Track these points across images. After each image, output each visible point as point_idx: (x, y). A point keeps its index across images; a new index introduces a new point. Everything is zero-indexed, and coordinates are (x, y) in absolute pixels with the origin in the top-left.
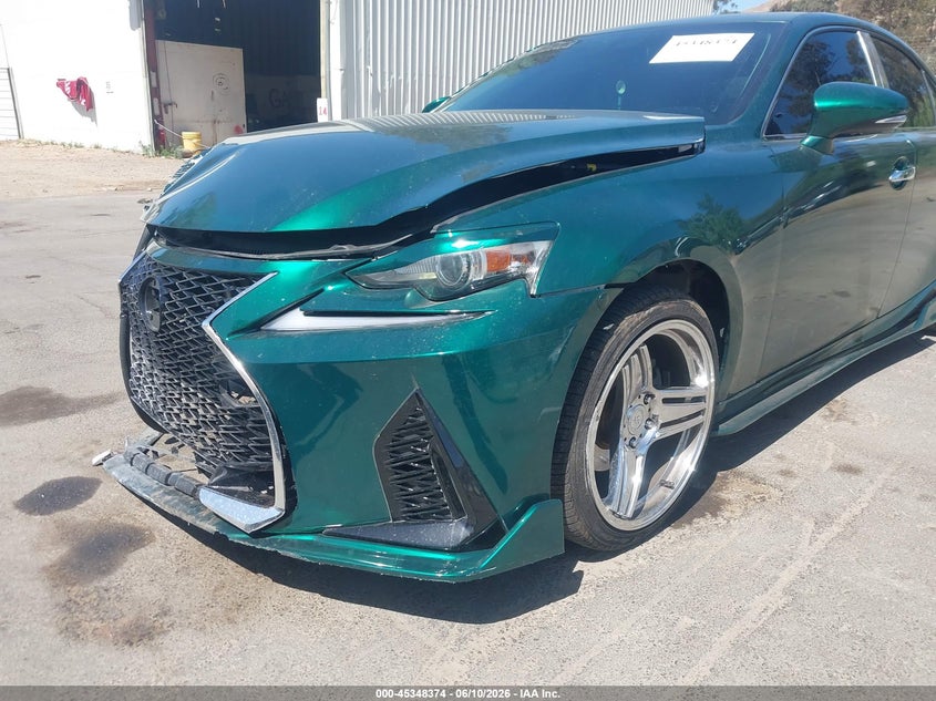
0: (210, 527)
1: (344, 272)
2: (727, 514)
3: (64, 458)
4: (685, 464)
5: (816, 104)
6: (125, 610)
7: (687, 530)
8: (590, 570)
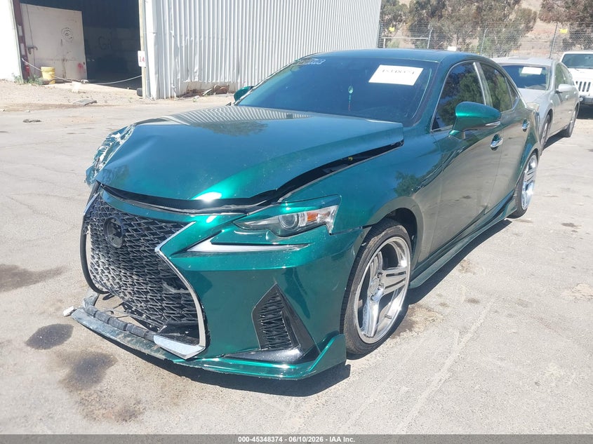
0: (161, 356)
1: (232, 221)
2: (417, 330)
3: (44, 312)
4: (396, 306)
5: (457, 114)
6: (116, 403)
7: (398, 339)
8: (354, 364)
